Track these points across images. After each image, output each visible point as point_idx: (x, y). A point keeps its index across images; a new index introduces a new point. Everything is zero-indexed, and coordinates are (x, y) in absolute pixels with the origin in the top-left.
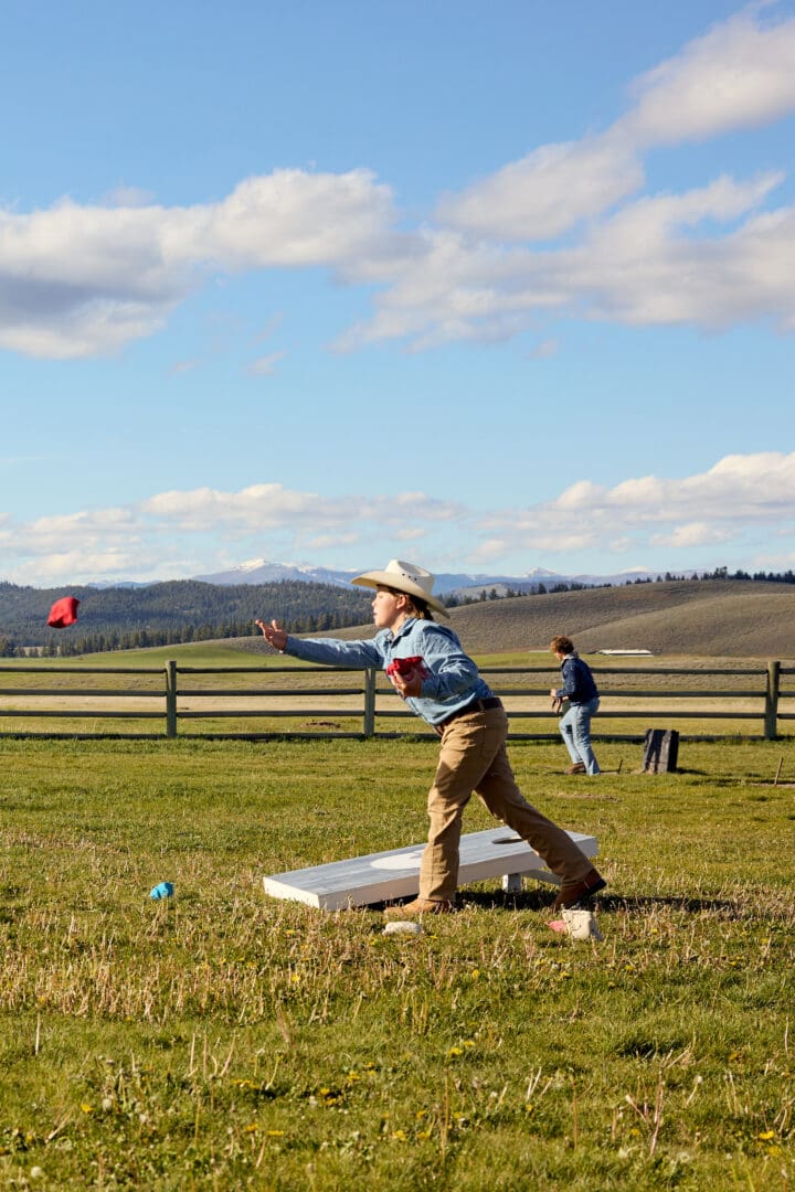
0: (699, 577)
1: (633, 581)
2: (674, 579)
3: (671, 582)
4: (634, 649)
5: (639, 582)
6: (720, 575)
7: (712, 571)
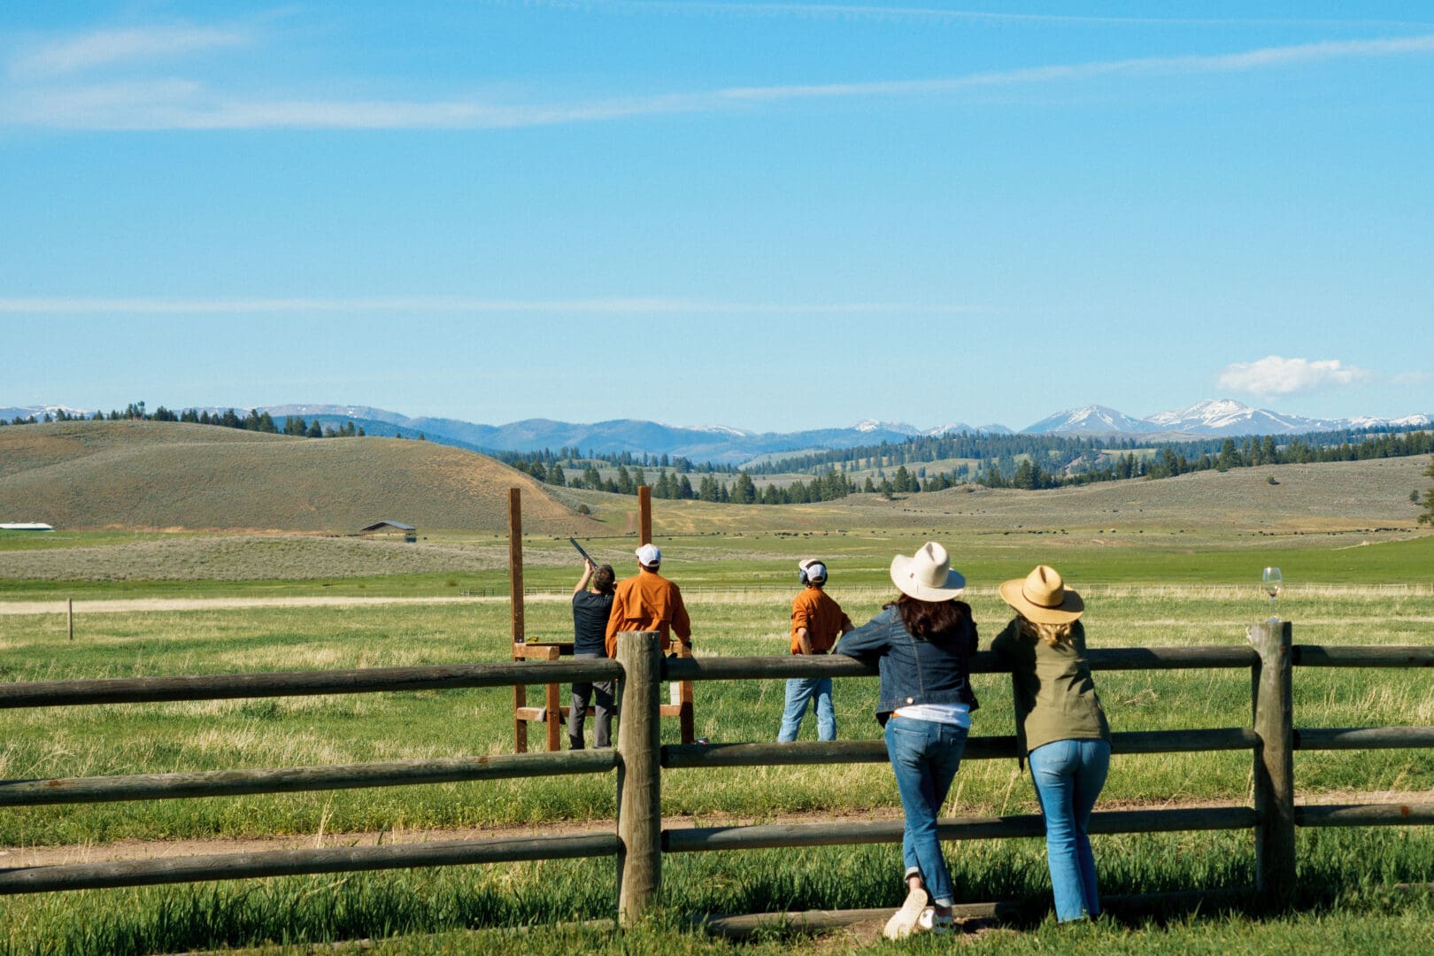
0: (105, 416)
1: (10, 421)
2: (69, 418)
3: (65, 423)
4: (28, 521)
5: (19, 421)
6: (135, 413)
7: (122, 409)
